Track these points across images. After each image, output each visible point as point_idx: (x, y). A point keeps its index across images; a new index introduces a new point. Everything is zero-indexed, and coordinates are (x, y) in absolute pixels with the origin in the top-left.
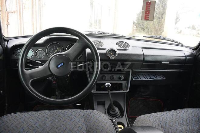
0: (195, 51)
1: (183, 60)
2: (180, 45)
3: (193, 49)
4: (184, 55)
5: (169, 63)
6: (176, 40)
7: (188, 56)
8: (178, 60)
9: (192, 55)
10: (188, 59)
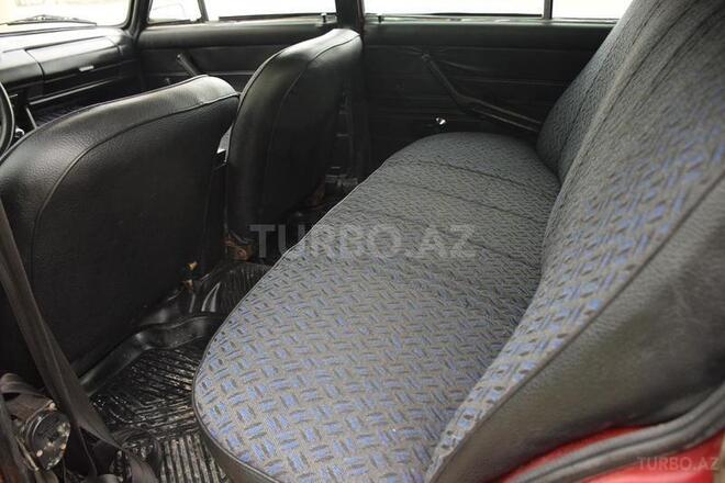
0: (128, 32)
1: (115, 53)
2: (93, 26)
3: (123, 29)
4: (112, 45)
5: (92, 67)
6: (81, 18)
7: (119, 44)
8: (105, 56)
9: (124, 40)
10: (124, 50)
